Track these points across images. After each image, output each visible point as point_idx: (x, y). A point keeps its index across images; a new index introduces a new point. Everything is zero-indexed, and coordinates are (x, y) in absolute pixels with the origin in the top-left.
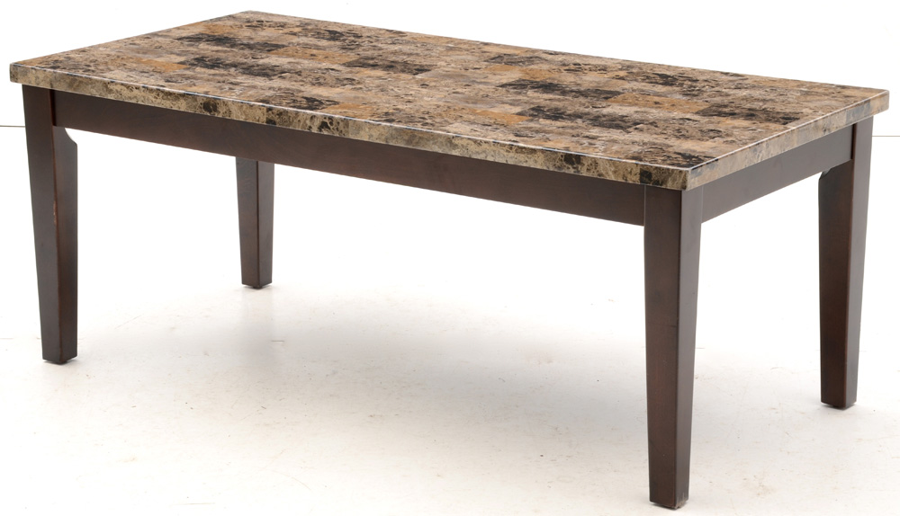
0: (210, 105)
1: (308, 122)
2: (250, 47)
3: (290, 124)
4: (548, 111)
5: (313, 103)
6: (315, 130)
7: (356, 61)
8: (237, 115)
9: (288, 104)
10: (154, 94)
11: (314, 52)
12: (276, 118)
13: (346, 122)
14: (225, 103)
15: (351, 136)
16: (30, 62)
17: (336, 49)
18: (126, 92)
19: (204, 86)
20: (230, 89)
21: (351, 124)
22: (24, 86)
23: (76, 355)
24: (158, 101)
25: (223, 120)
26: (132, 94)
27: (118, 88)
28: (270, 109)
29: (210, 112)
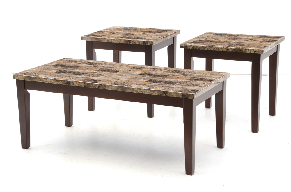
0: (68, 82)
1: (95, 86)
2: (71, 67)
3: (90, 86)
4: (153, 80)
5: (95, 81)
6: (97, 88)
7: (99, 70)
8: (76, 85)
9: (89, 82)
10: (53, 80)
11: (88, 68)
12: (86, 85)
13: (105, 85)
14: (72, 82)
15: (107, 89)
16: (18, 74)
17: (93, 67)
18: (45, 80)
19: (65, 78)
20: (72, 78)
21: (106, 86)
22: (16, 80)
23: (30, 146)
24: (54, 82)
25: (72, 86)
26: (47, 81)
27: (43, 79)
28: (85, 83)
29: (68, 84)
